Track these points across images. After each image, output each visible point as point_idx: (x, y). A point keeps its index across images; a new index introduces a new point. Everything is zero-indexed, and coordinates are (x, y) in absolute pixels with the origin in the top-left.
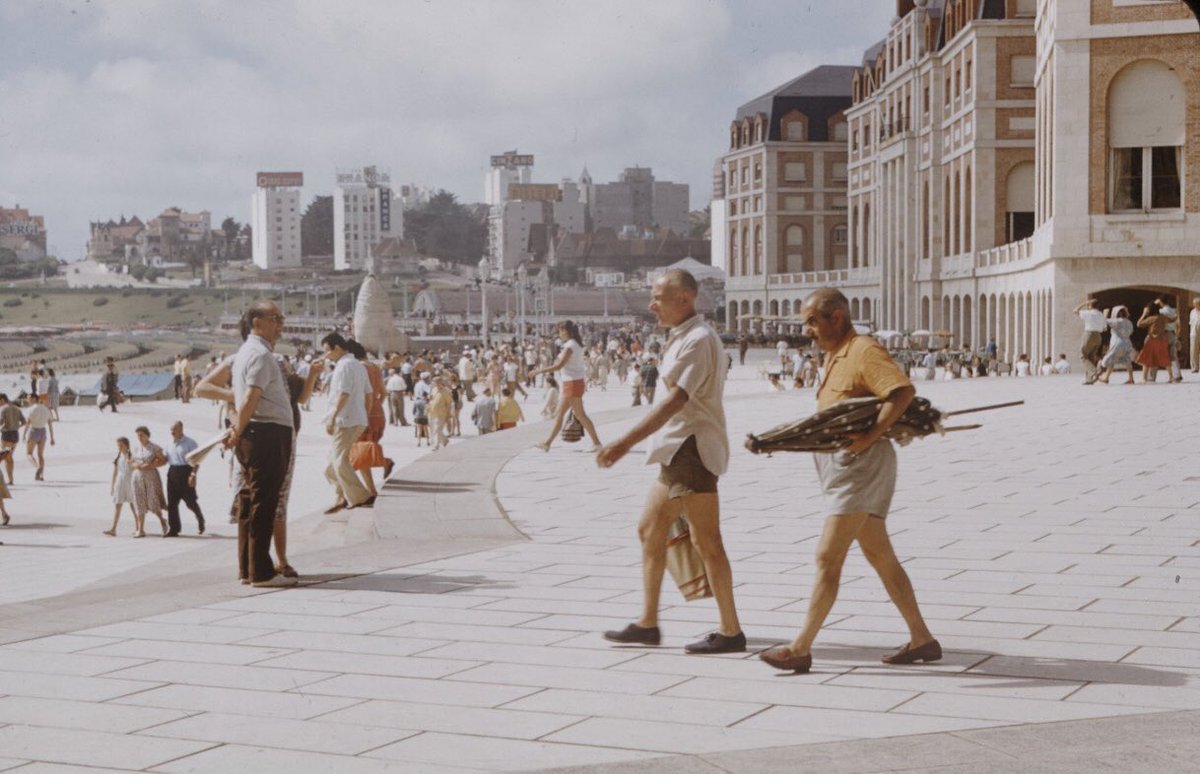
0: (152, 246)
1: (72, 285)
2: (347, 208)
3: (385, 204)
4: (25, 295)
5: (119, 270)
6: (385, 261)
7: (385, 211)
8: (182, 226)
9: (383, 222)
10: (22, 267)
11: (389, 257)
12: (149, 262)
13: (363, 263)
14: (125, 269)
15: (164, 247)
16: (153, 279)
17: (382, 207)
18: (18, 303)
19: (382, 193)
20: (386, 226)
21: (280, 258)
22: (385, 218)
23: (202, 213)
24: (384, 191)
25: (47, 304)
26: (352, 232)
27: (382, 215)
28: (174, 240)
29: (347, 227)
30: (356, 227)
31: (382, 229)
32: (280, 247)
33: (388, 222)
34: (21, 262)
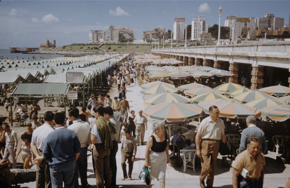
0: (153, 36)
1: (134, 44)
2: (195, 26)
3: (204, 25)
4: (123, 45)
5: (144, 40)
6: (203, 38)
7: (204, 26)
8: (159, 31)
9: (203, 29)
10: (126, 40)
11: (204, 37)
12: (152, 39)
13: (198, 39)
14: (146, 40)
15: (155, 36)
16: (151, 43)
17: (203, 25)
18: (121, 47)
19: (203, 22)
20: (204, 30)
21: (179, 38)
22: (204, 28)
23: (163, 29)
24: (204, 21)
25: (126, 47)
26: (196, 31)
27: (203, 27)
28: (157, 34)
29: (195, 30)
30: (197, 30)
31: (203, 31)
32: (179, 35)
33: (204, 29)
34: (126, 39)
